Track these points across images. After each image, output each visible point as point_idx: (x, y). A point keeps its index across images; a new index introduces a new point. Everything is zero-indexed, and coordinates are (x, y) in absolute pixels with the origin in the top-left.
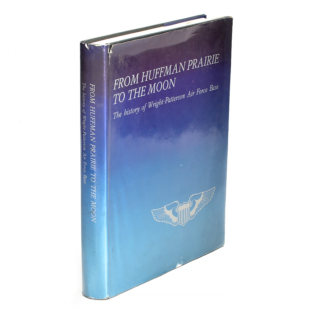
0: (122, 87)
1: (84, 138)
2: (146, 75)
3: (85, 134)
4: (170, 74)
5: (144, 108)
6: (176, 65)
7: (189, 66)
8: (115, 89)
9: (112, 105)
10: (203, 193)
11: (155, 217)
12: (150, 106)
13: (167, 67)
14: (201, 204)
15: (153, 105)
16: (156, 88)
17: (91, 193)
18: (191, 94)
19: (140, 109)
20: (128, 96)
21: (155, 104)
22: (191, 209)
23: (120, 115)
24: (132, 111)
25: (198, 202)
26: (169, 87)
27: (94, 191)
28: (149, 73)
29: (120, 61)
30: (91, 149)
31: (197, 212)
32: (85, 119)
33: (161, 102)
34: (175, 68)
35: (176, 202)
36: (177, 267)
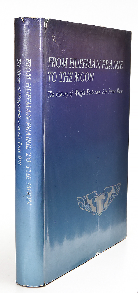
0: (55, 67)
1: (19, 117)
2: (73, 62)
3: (20, 112)
4: (90, 68)
5: (71, 94)
6: (94, 61)
7: (103, 65)
8: (49, 67)
9: (47, 83)
10: (113, 186)
11: (80, 205)
12: (76, 94)
13: (88, 60)
14: (111, 198)
15: (78, 94)
16: (80, 77)
17: (27, 174)
18: (105, 92)
19: (69, 95)
20: (59, 77)
21: (79, 93)
22: (105, 200)
23: (53, 95)
24: (62, 95)
25: (110, 194)
26: (89, 80)
27: (29, 171)
28: (75, 60)
29: (53, 39)
30: (27, 127)
31: (109, 204)
32: (20, 96)
33: (83, 93)
34: (94, 64)
35: (94, 192)
36: (97, 254)
